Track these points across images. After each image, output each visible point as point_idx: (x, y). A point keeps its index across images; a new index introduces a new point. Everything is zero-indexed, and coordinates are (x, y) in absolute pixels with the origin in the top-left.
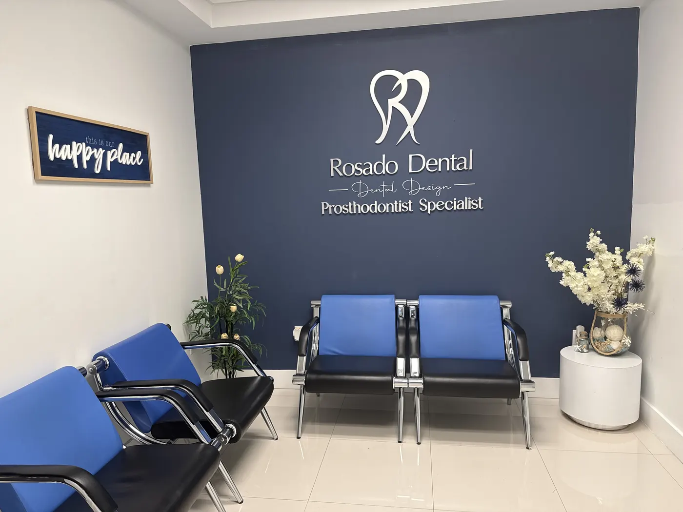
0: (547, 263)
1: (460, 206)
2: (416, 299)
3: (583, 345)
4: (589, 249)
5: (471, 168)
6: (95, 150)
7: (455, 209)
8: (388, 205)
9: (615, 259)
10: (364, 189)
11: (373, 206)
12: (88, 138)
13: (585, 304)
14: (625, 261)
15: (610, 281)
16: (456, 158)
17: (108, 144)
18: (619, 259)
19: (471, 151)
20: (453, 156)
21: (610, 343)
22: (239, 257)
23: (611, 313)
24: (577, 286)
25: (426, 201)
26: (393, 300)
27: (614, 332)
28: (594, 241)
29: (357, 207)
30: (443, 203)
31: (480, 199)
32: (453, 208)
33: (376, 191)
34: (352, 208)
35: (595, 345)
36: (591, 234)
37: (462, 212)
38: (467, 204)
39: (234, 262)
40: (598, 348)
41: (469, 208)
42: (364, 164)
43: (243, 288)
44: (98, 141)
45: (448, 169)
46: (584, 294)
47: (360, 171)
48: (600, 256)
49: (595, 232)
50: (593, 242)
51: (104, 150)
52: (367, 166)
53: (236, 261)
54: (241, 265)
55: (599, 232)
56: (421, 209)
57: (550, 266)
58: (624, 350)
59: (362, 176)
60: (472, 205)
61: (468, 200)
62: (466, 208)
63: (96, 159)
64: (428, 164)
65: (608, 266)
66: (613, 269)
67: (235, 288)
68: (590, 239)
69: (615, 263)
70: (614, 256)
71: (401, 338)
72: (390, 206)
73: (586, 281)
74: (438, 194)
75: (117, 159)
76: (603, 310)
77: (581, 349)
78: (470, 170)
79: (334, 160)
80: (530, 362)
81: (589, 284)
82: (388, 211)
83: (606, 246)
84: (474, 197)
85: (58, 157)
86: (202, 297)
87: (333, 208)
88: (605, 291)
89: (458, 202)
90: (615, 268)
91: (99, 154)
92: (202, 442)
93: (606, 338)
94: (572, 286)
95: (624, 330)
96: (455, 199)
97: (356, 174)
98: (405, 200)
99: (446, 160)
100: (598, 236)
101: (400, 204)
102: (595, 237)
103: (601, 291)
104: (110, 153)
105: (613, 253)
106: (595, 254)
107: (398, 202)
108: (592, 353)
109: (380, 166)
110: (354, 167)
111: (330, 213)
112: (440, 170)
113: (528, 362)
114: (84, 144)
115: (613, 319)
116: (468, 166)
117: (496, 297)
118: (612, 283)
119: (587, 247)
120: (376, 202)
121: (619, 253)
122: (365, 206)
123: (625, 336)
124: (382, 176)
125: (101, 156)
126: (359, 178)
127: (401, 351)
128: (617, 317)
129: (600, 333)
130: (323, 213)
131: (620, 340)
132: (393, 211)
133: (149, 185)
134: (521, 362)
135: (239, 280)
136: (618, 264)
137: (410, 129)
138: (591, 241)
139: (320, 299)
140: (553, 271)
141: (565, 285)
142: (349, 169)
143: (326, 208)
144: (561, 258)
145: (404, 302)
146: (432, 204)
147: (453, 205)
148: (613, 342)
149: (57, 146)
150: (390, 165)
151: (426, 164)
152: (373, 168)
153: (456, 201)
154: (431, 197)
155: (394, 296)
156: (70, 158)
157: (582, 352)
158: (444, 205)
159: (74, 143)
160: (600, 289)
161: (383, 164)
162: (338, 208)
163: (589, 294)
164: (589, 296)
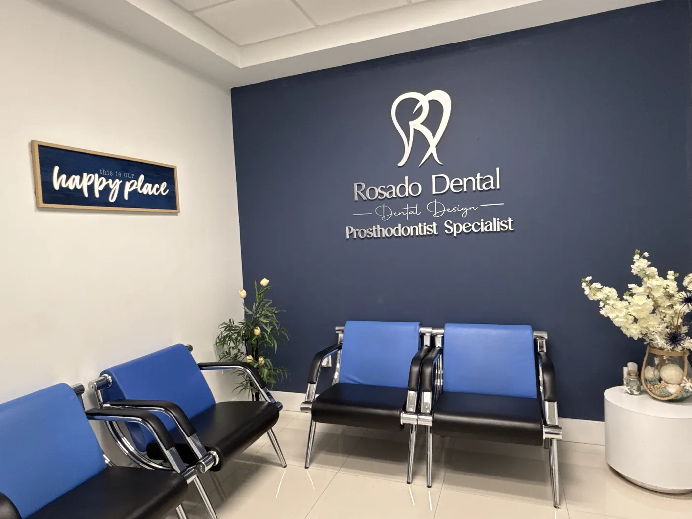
0: (583, 290)
1: (489, 228)
2: (442, 327)
3: (632, 387)
4: (634, 274)
5: (498, 187)
6: (110, 181)
7: (483, 231)
8: (412, 228)
9: (668, 285)
10: (387, 211)
11: (397, 230)
12: (102, 170)
13: (631, 338)
14: (681, 288)
15: (663, 311)
16: (482, 178)
17: (126, 175)
18: (673, 286)
19: (498, 169)
20: (479, 175)
21: (666, 386)
22: (265, 282)
23: (666, 350)
24: (617, 317)
25: (451, 223)
26: (418, 327)
27: (671, 373)
28: (640, 264)
29: (381, 230)
30: (470, 225)
31: (510, 220)
32: (481, 230)
33: (400, 214)
34: (377, 231)
35: (647, 386)
36: (636, 257)
37: (491, 234)
38: (496, 225)
39: (260, 286)
40: (651, 391)
41: (499, 230)
42: (388, 187)
43: (270, 312)
44: (114, 173)
45: (474, 189)
46: (628, 326)
47: (382, 195)
48: (648, 282)
49: (641, 255)
50: (639, 266)
51: (121, 181)
52: (390, 189)
53: (261, 286)
54: (266, 290)
55: (646, 254)
56: (446, 231)
57: (587, 292)
58: (685, 395)
59: (386, 199)
60: (501, 227)
61: (496, 221)
62: (495, 230)
63: (111, 189)
64: (452, 185)
65: (659, 294)
66: (665, 298)
67: (262, 312)
68: (634, 262)
69: (667, 290)
70: (665, 283)
71: (416, 369)
72: (414, 229)
73: (630, 311)
74: (464, 216)
75: (136, 190)
76: (656, 345)
77: (631, 391)
78: (498, 189)
79: (358, 185)
80: (558, 404)
81: (634, 314)
82: (412, 234)
83: (657, 270)
84: (503, 218)
85: (64, 186)
86: (230, 320)
87: (357, 232)
88: (655, 323)
89: (486, 223)
90: (670, 296)
91: (115, 185)
92: (174, 470)
93: (660, 380)
94: (612, 316)
95: (684, 371)
96: (482, 220)
97: (379, 197)
98: (429, 222)
99: (471, 180)
100: (644, 258)
101: (424, 227)
102: (641, 259)
103: (650, 323)
104: (128, 185)
105: (666, 278)
106: (642, 279)
107: (422, 225)
108: (644, 396)
109: (403, 188)
110: (378, 191)
111: (355, 237)
112: (465, 190)
113: (555, 404)
114: (97, 175)
115: (670, 357)
116: (495, 185)
117: (529, 328)
118: (666, 314)
119: (633, 271)
120: (400, 225)
121: (673, 278)
122: (389, 230)
123: (685, 378)
124: (406, 199)
125: (117, 187)
126: (383, 201)
127: (414, 383)
128: (674, 355)
129: (653, 373)
130: (348, 237)
131: (679, 383)
132: (417, 234)
133: (176, 214)
134: (547, 403)
135: (265, 304)
136: (671, 292)
137: (432, 150)
138: (636, 264)
139: (343, 325)
140: (591, 299)
141: (605, 316)
142: (372, 192)
143: (351, 233)
144: (600, 284)
145: (430, 330)
146: (458, 226)
147: (480, 226)
148: (670, 385)
149: (64, 177)
150: (414, 186)
151: (450, 184)
152: (396, 191)
153: (484, 222)
154: (457, 218)
155: (418, 323)
156: (79, 187)
157: (632, 394)
158: (471, 227)
159: (85, 174)
160: (648, 321)
161: (406, 186)
162: (362, 232)
163: (634, 327)
164: (635, 329)
